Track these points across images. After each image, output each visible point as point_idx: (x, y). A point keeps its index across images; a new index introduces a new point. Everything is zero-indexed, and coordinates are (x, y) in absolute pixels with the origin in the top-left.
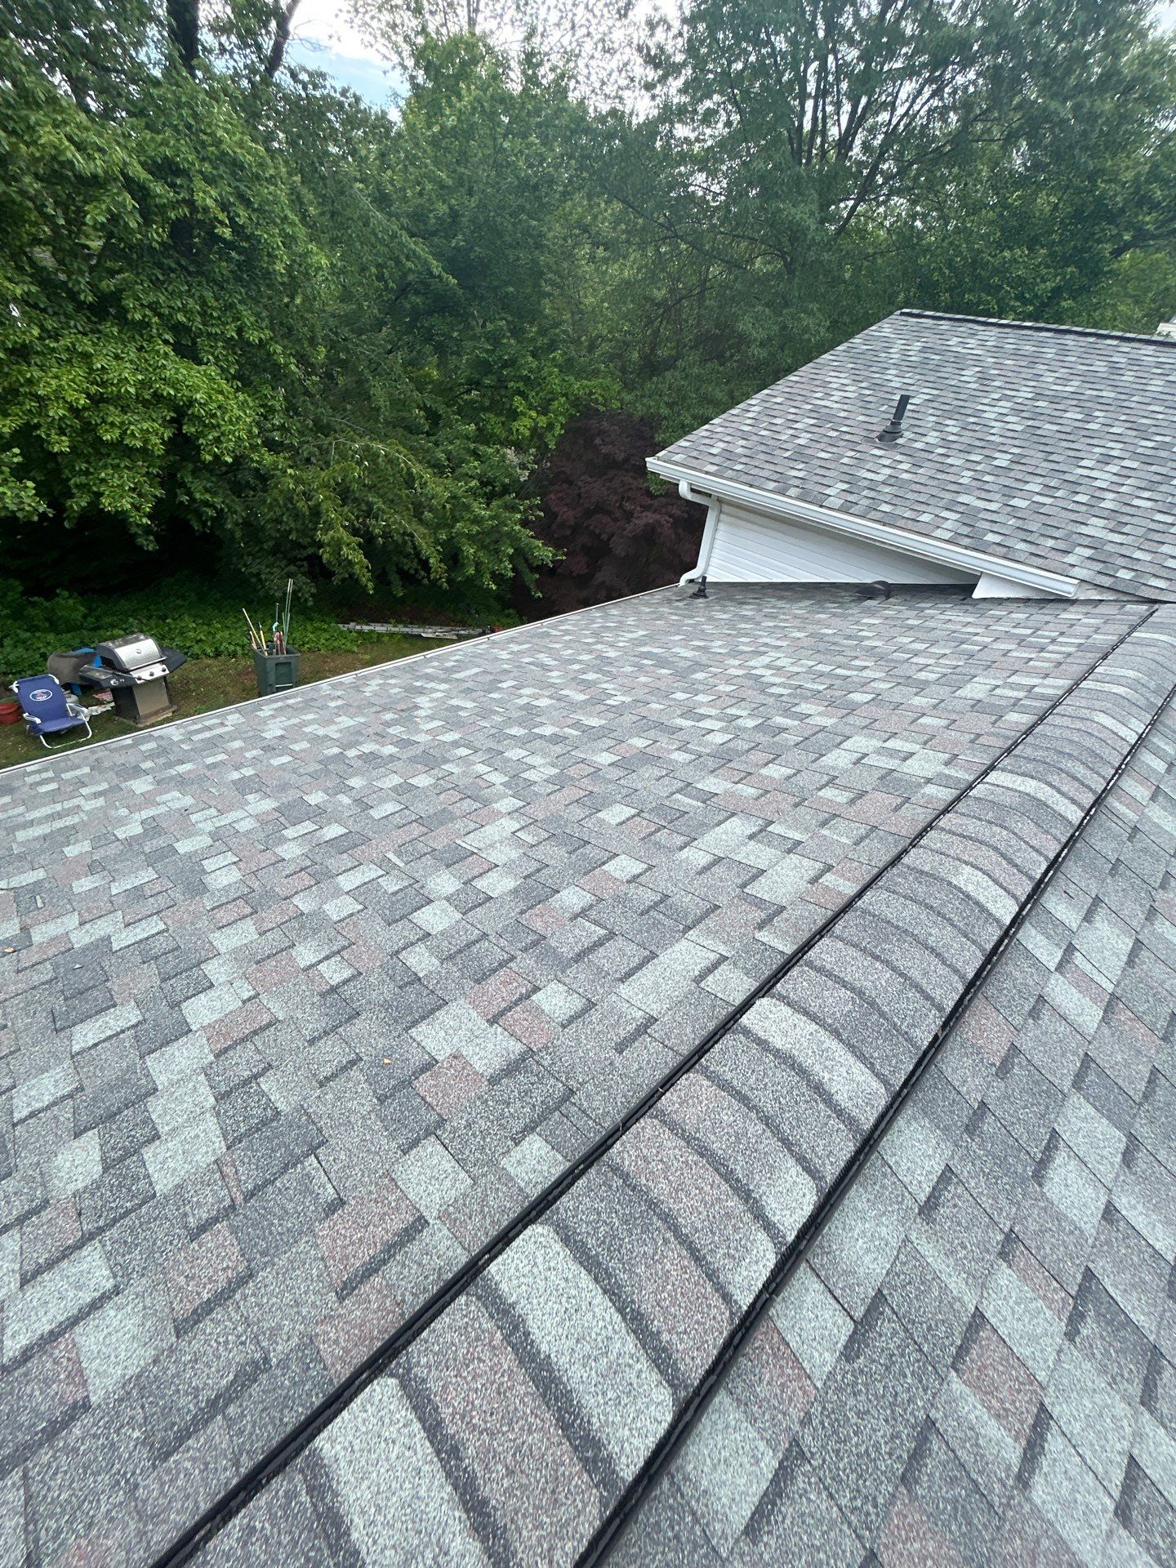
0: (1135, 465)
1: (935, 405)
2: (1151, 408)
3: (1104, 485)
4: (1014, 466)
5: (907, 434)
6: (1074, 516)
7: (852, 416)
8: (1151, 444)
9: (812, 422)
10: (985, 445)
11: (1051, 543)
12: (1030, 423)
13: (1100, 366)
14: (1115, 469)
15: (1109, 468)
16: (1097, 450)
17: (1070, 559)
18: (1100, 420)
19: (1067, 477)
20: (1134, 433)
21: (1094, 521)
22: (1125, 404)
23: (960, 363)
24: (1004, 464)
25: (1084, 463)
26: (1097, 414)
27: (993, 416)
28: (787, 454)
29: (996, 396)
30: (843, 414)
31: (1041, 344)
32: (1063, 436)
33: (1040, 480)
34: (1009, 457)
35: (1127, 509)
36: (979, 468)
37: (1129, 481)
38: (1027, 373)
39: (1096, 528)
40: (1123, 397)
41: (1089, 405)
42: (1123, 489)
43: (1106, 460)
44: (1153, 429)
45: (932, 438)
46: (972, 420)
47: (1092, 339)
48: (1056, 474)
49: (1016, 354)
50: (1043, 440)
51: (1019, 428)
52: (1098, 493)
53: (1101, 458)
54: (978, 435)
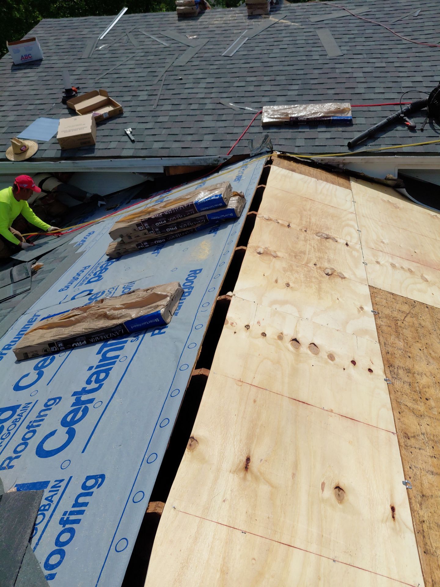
0: (212, 80)
1: (90, 72)
3: (202, 96)
4: (151, 98)
7: (39, 92)
8: (215, 67)
11: (190, 138)
12: (149, 70)
14: (204, 85)
16: (190, 77)
17: (203, 144)
19: (182, 96)
20: (204, 63)
21: (207, 118)
24: (145, 98)
25: (187, 86)
27: (127, 71)
30: (33, 93)
32: (171, 73)
33: (169, 102)
34: (146, 93)
36: (131, 104)
37: (214, 90)
39: (208, 121)
42: (213, 95)
43: (197, 81)
44: (213, 59)
48: (176, 96)
51: (144, 74)
52: (202, 101)
53: (194, 81)
54: (123, 84)
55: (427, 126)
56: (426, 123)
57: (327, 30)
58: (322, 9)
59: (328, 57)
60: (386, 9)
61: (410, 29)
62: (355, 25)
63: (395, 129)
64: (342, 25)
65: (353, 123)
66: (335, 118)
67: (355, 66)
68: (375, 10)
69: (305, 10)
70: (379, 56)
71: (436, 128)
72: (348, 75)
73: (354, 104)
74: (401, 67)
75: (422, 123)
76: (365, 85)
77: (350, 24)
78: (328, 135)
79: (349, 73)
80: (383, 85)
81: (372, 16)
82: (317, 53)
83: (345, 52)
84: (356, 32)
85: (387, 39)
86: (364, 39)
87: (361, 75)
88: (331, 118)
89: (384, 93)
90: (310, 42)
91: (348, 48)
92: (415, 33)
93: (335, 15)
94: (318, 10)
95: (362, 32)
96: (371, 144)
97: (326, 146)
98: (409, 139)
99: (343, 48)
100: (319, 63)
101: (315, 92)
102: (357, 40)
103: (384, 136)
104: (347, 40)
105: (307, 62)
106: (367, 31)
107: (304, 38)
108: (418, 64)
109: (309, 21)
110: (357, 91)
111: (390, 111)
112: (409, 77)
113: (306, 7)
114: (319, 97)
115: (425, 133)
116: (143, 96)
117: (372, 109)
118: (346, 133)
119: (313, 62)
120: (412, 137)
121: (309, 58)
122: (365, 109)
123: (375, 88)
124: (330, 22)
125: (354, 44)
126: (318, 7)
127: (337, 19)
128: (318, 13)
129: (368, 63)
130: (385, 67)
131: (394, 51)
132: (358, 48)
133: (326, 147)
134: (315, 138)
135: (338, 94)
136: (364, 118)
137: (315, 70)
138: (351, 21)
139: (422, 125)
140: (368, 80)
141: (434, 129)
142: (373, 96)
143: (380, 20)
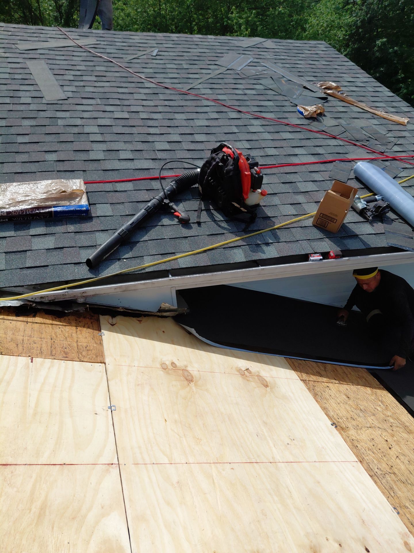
55: (204, 217)
56: (202, 210)
57: (43, 62)
58: (35, 35)
59: (44, 101)
60: (117, 44)
61: (151, 71)
62: (81, 59)
63: (160, 224)
64: (63, 58)
65: (93, 215)
66: (58, 209)
67: (86, 115)
68: (105, 43)
69: (10, 33)
70: (118, 102)
71: (217, 219)
72: (76, 130)
73: (90, 179)
74: (149, 119)
75: (196, 211)
76: (104, 147)
77: (74, 57)
78: (50, 242)
79: (78, 126)
80: (130, 147)
81: (102, 50)
82: (28, 94)
83: (70, 95)
84: (83, 68)
85: (124, 80)
86: (94, 79)
87: (96, 130)
88: (53, 209)
89: (133, 159)
90: (16, 76)
91: (74, 89)
92: (157, 75)
93: (53, 44)
94: (29, 35)
95: (91, 69)
96: (127, 256)
97: (48, 266)
98: (184, 241)
99: (66, 88)
100: (31, 108)
101: (24, 157)
102: (84, 78)
103: (146, 238)
104: (72, 78)
105: (11, 107)
106: (98, 68)
107: (9, 71)
108: (170, 116)
109: (17, 48)
110: (93, 156)
111: (147, 190)
112: (163, 134)
113: (12, 30)
114: (32, 167)
115: (205, 230)
117: (120, 187)
118: (82, 236)
119: (22, 108)
120: (187, 237)
121: (16, 101)
122: (108, 187)
123: (118, 150)
124: (47, 52)
125: (82, 84)
126: (29, 32)
127: (55, 49)
128: (29, 39)
129: (103, 111)
130: (128, 119)
131: (136, 96)
132: (88, 89)
133: (48, 270)
134: (26, 251)
135: (64, 161)
136: (108, 205)
137: (25, 120)
138: (75, 54)
139: (196, 213)
140: (108, 138)
141: (215, 221)
142: (117, 165)
143: (112, 55)
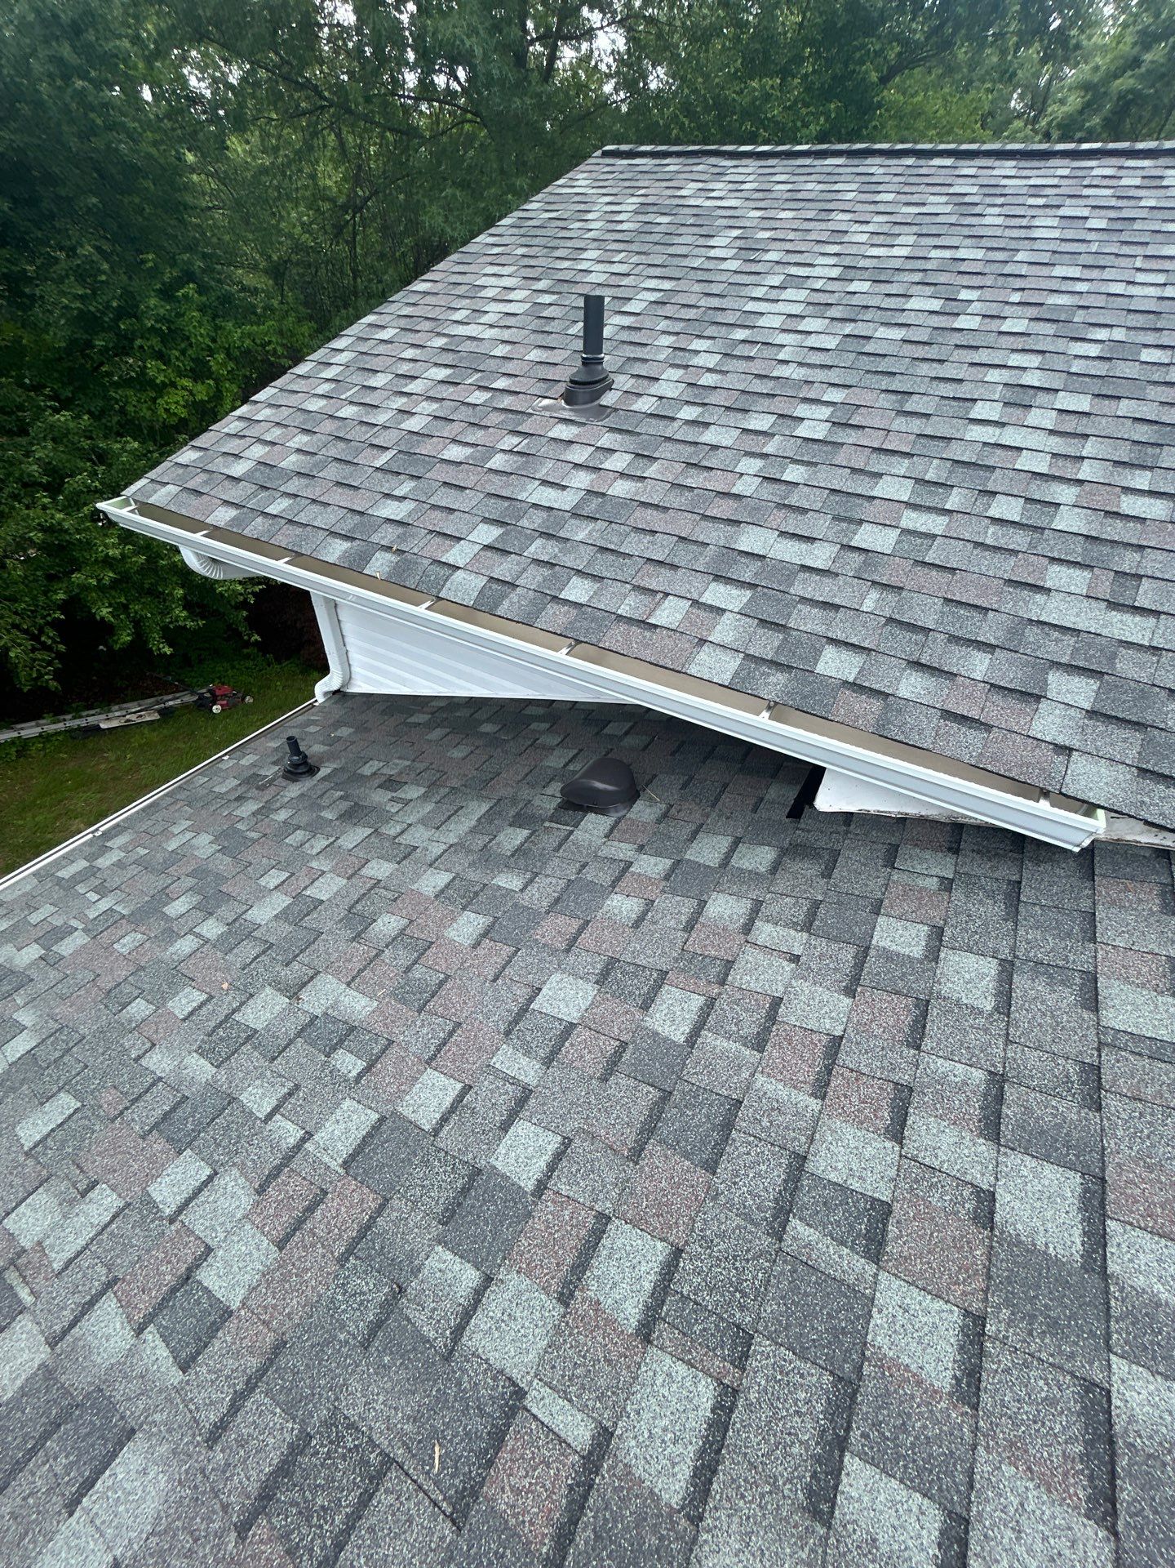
0: (1083, 403)
1: (669, 310)
2: (1059, 271)
3: (1042, 465)
4: (841, 436)
5: (622, 382)
6: (1008, 567)
7: (518, 351)
8: (1093, 350)
9: (442, 374)
10: (770, 390)
12: (848, 329)
13: (937, 203)
14: (1048, 420)
15: (1035, 417)
16: (993, 376)
17: (1047, 724)
18: (975, 307)
19: (956, 451)
20: (1050, 329)
21: (1056, 576)
22: (1008, 269)
23: (703, 224)
24: (820, 432)
25: (980, 411)
26: (964, 295)
27: (777, 322)
28: (382, 460)
29: (776, 280)
30: (501, 351)
31: (831, 177)
32: (920, 352)
33: (902, 466)
34: (826, 412)
35: (1115, 530)
37: (1091, 449)
38: (819, 231)
39: (1070, 599)
40: (1000, 256)
41: (942, 278)
42: (1086, 471)
43: (1020, 398)
44: (1081, 315)
45: (670, 385)
46: (740, 334)
47: (910, 161)
48: (934, 448)
49: (795, 199)
50: (883, 366)
51: (831, 342)
52: (1037, 491)
53: (1009, 395)
54: (757, 367)
116: (815, 424)
